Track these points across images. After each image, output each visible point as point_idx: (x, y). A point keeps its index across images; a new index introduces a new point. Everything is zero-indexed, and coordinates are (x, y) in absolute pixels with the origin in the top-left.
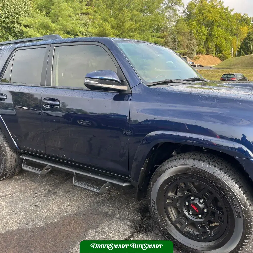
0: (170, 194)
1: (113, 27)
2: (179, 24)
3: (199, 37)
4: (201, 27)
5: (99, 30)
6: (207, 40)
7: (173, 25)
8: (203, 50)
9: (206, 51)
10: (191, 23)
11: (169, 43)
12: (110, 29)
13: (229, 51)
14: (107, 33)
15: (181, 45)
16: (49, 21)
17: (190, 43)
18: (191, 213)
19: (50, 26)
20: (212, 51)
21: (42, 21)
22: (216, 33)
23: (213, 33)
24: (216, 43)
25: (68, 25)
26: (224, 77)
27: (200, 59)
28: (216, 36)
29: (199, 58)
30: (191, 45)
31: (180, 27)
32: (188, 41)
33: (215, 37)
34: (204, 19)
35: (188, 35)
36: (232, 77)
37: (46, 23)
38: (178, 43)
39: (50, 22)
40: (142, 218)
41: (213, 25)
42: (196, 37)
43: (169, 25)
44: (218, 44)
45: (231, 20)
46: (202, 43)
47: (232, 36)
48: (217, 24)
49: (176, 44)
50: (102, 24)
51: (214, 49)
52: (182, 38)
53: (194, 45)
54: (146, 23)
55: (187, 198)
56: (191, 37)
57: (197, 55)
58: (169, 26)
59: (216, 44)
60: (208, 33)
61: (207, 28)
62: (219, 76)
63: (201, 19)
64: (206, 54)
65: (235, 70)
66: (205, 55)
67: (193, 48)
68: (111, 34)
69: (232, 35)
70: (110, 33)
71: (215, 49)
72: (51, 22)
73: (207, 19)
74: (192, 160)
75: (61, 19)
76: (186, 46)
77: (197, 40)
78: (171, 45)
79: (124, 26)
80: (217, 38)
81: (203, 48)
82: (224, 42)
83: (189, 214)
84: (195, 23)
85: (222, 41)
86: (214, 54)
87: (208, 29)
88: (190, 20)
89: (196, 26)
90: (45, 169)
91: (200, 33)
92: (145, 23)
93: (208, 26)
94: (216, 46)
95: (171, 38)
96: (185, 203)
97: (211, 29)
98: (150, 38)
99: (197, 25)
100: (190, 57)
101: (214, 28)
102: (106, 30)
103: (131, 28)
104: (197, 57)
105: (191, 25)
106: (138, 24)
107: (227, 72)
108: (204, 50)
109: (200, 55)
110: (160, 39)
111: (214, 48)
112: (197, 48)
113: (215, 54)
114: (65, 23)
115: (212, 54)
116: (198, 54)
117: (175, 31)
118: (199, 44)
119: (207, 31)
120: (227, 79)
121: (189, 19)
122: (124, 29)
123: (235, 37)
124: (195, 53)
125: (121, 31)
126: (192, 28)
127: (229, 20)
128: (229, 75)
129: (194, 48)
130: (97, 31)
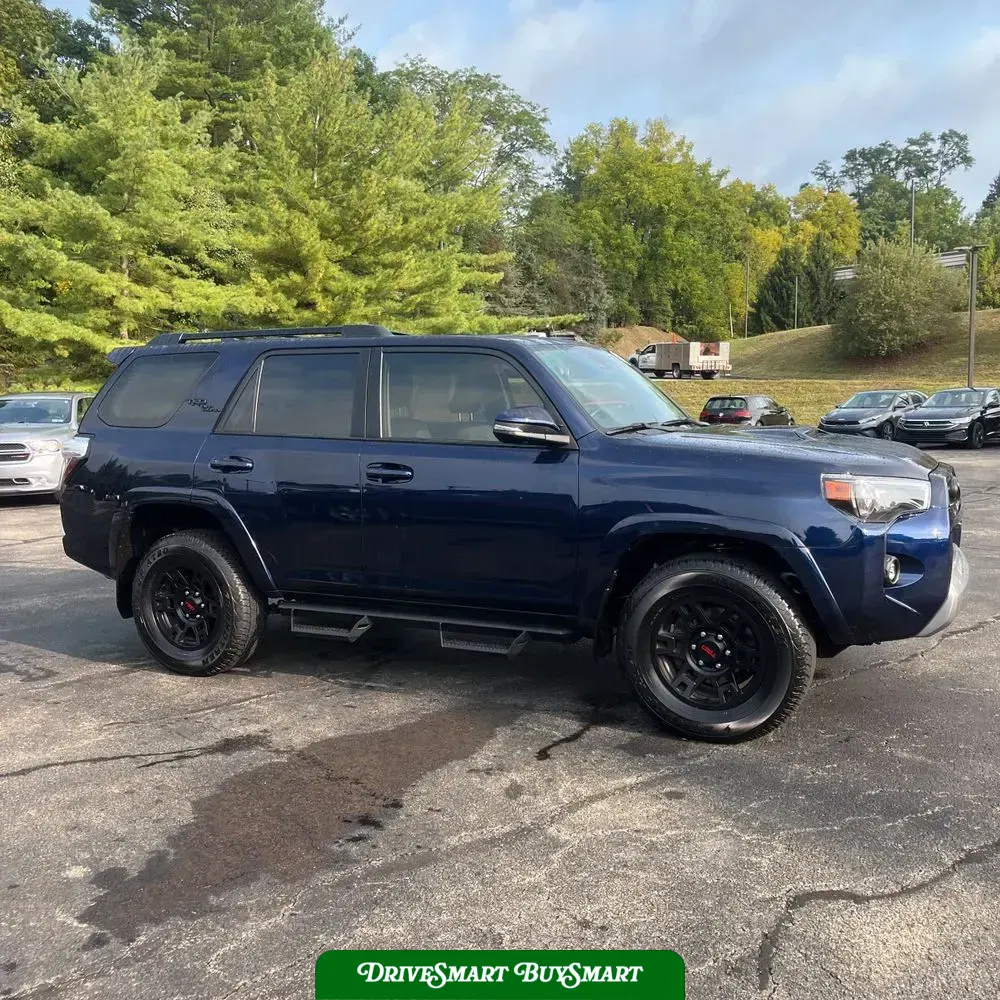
0: (661, 632)
1: (325, 233)
2: (544, 216)
3: (614, 265)
4: (617, 229)
5: (276, 243)
6: (641, 277)
7: (520, 218)
8: (632, 309)
9: (641, 312)
10: (584, 212)
11: (510, 282)
12: (316, 239)
13: (722, 314)
14: (304, 252)
15: (552, 291)
16: (102, 210)
17: (583, 286)
18: (701, 662)
19: (107, 227)
20: (663, 312)
21: (74, 212)
22: (675, 252)
23: (662, 251)
24: (676, 285)
25: (170, 225)
26: (714, 407)
27: (622, 341)
28: (673, 261)
29: (619, 337)
30: (587, 292)
31: (546, 228)
32: (575, 278)
33: (669, 263)
34: (629, 201)
35: (576, 255)
36: (738, 406)
37: (91, 217)
38: (542, 284)
39: (106, 215)
40: (594, 707)
41: (662, 222)
42: (605, 262)
43: (508, 219)
44: (683, 290)
45: (722, 207)
46: (628, 285)
47: (728, 262)
48: (675, 219)
49: (535, 286)
50: (289, 222)
51: (669, 305)
52: (554, 264)
53: (596, 292)
54: (440, 219)
55: (694, 636)
56: (586, 265)
57: (609, 326)
58: (505, 224)
59: (673, 287)
60: (645, 251)
61: (641, 232)
62: (693, 404)
63: (619, 200)
64: (641, 325)
65: (745, 383)
66: (637, 327)
67: (594, 302)
68: (320, 255)
69: (726, 258)
70: (317, 252)
71: (672, 307)
72: (108, 217)
73: (641, 200)
74: (702, 562)
75: (144, 204)
76: (568, 295)
77: (606, 272)
78: (517, 291)
79: (365, 231)
80: (675, 266)
81: (631, 302)
82: (703, 282)
83: (698, 665)
84: (596, 213)
85: (696, 277)
86: (669, 324)
87: (643, 236)
88: (580, 205)
89: (603, 224)
90: (360, 626)
91: (618, 247)
92: (437, 222)
93: (643, 226)
94: (675, 295)
95: (517, 267)
96: (690, 646)
97: (654, 236)
98: (455, 272)
99: (605, 221)
100: (588, 335)
101: (667, 233)
102: (301, 245)
103: (388, 236)
104: (610, 336)
105: (584, 221)
106: (414, 222)
107: (721, 390)
108: (635, 310)
109: (620, 329)
110: (488, 275)
111: (668, 302)
112: (609, 301)
113: (674, 323)
114: (158, 217)
115: (662, 325)
116: (613, 324)
117: (528, 239)
118: (616, 289)
119: (642, 242)
120: (721, 415)
121: (577, 199)
122: (366, 238)
123: (738, 265)
124: (603, 318)
125: (355, 246)
126: (590, 231)
127: (716, 205)
128: (728, 401)
129: (600, 301)
130: (267, 245)
